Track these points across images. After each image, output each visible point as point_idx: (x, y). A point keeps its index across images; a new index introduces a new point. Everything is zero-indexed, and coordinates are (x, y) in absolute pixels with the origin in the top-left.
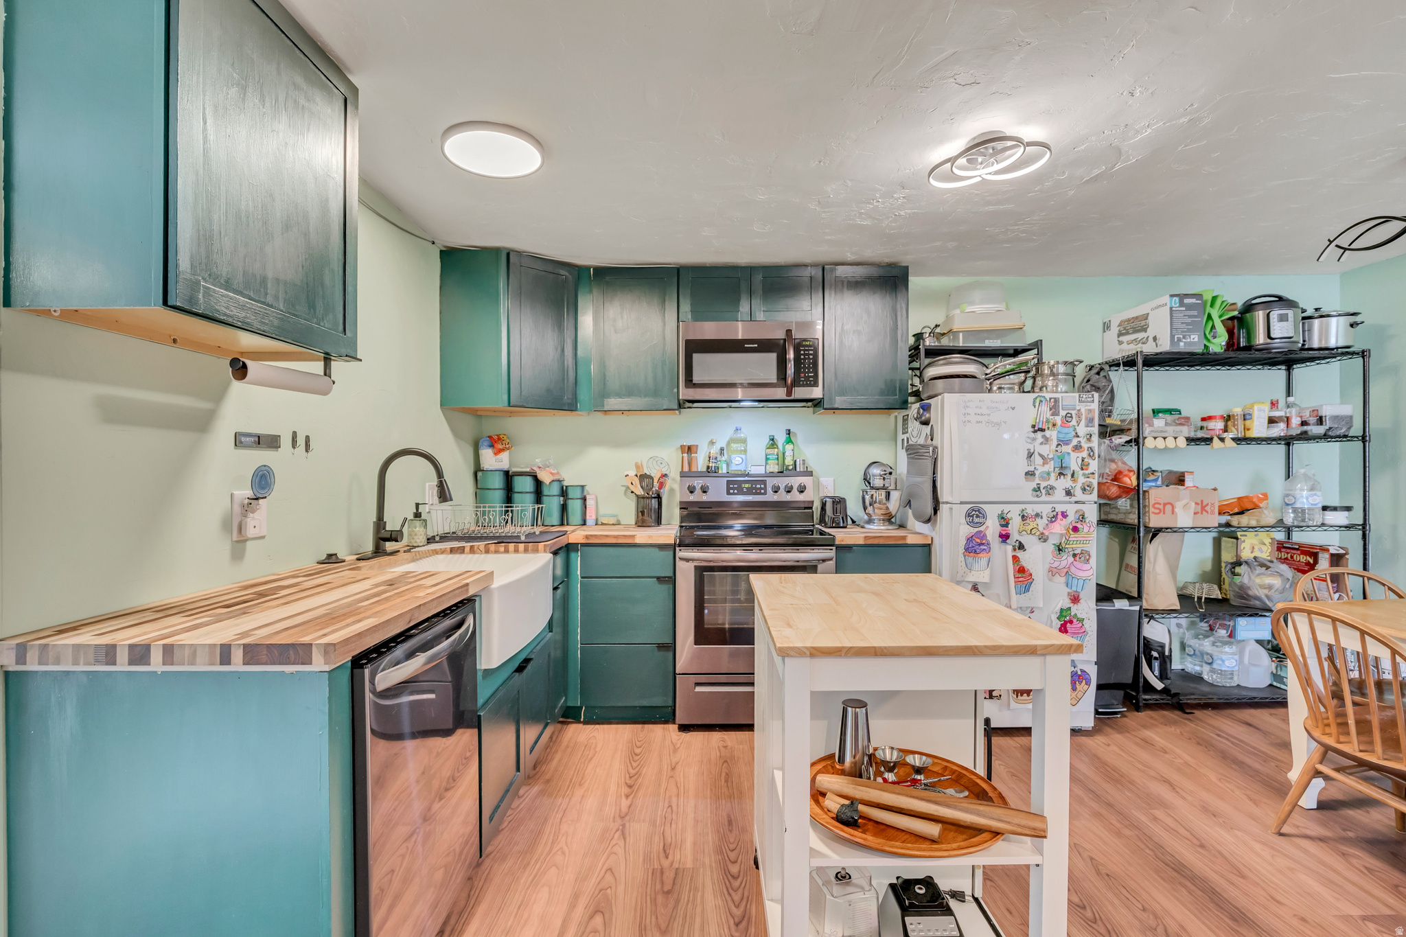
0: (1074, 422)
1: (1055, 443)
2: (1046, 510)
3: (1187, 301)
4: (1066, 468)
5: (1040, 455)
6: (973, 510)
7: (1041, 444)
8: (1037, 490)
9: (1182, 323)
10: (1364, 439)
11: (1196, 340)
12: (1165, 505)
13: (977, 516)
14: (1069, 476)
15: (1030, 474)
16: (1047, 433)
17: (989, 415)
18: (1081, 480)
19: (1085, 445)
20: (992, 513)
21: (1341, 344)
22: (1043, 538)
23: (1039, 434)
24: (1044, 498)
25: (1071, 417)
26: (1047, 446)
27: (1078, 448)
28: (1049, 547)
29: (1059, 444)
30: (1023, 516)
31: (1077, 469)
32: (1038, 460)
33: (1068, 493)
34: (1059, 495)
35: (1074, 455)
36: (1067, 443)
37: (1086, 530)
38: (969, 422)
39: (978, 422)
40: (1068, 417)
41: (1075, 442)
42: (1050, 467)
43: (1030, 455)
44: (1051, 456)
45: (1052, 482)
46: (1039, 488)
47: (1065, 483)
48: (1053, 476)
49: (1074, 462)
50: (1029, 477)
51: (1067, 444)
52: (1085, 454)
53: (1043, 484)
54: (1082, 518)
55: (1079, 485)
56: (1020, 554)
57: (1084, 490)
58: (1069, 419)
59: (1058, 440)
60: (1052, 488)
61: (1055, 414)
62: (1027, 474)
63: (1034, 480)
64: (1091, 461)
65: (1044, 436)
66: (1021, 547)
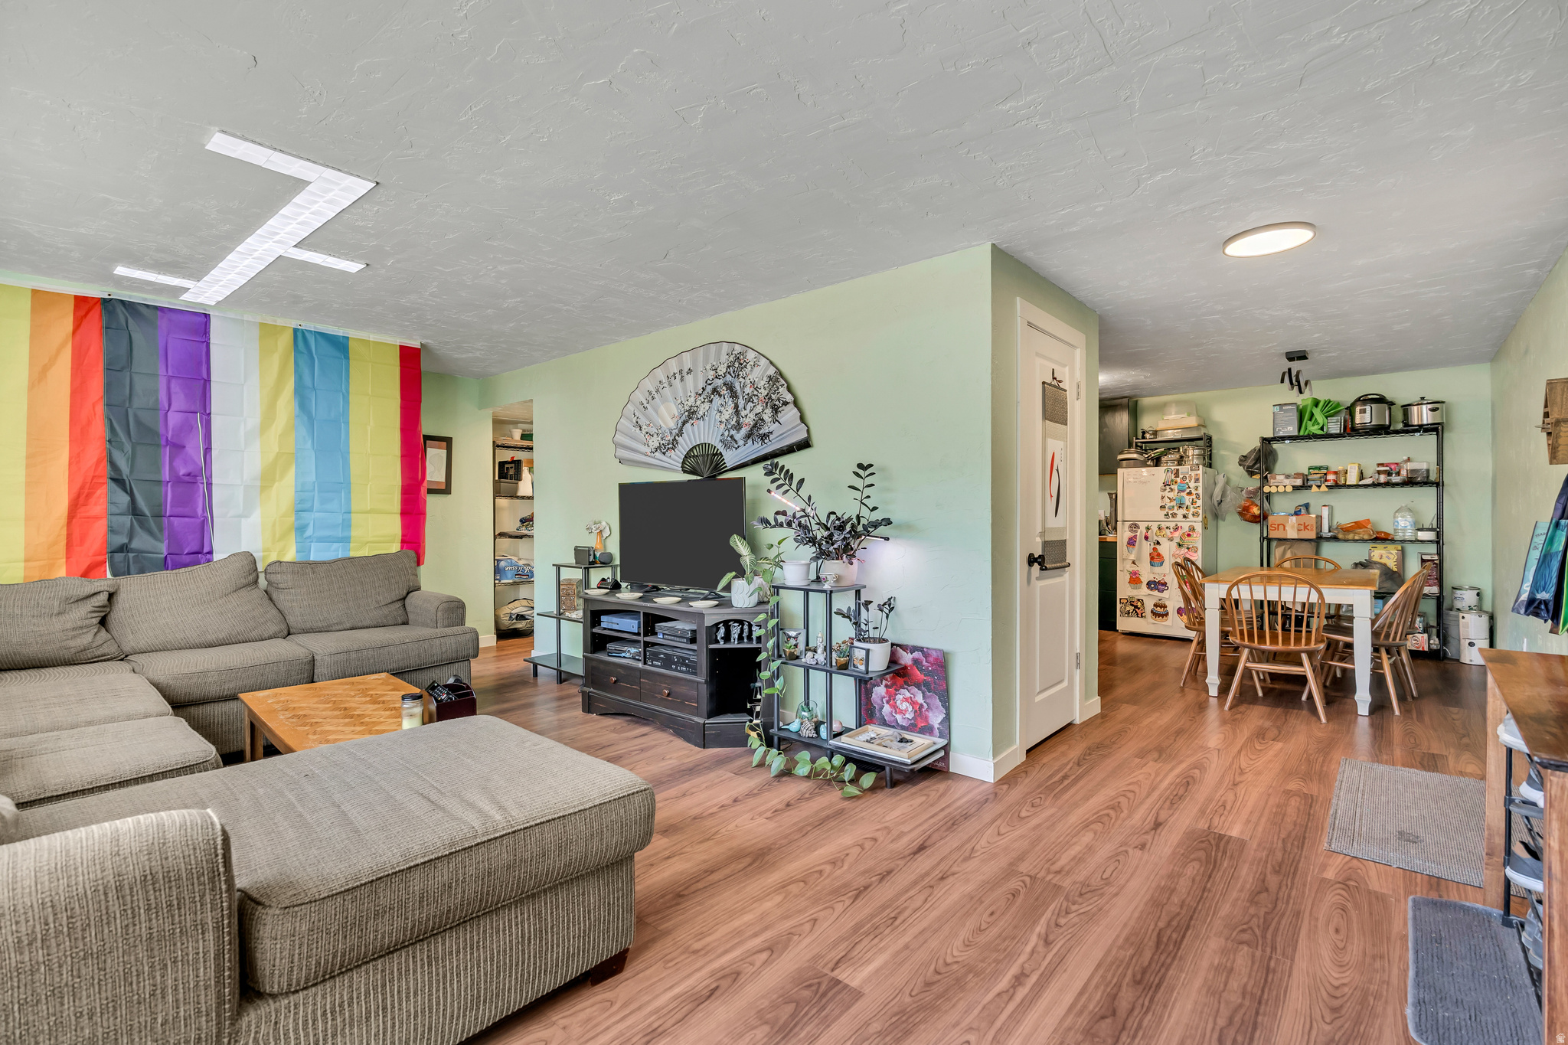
0: (1187, 481)
1: (1177, 491)
2: (1172, 525)
4: (1183, 504)
5: (1168, 497)
6: (1133, 525)
7: (1169, 492)
12: (1279, 525)
13: (1135, 527)
14: (1185, 507)
15: (1162, 507)
16: (1172, 486)
18: (1192, 510)
19: (1194, 492)
20: (1143, 526)
22: (1171, 539)
23: (1168, 487)
24: (1171, 519)
25: (1186, 478)
26: (1172, 493)
27: (1190, 493)
28: (1174, 544)
29: (1179, 492)
30: (1159, 528)
31: (1189, 504)
32: (1168, 500)
33: (1185, 517)
34: (1180, 517)
35: (1187, 498)
36: (1183, 491)
39: (1135, 482)
40: (1184, 478)
41: (1188, 490)
42: (1174, 503)
43: (1163, 498)
44: (1174, 498)
45: (1175, 511)
46: (1168, 514)
47: (1183, 511)
48: (1176, 508)
49: (1188, 500)
52: (1194, 497)
53: (1170, 512)
54: (1192, 529)
55: (1191, 513)
56: (1157, 547)
57: (1193, 515)
59: (1179, 490)
60: (1175, 514)
61: (1177, 476)
63: (1165, 510)
64: (1198, 500)
65: (1170, 488)
66: (1158, 543)
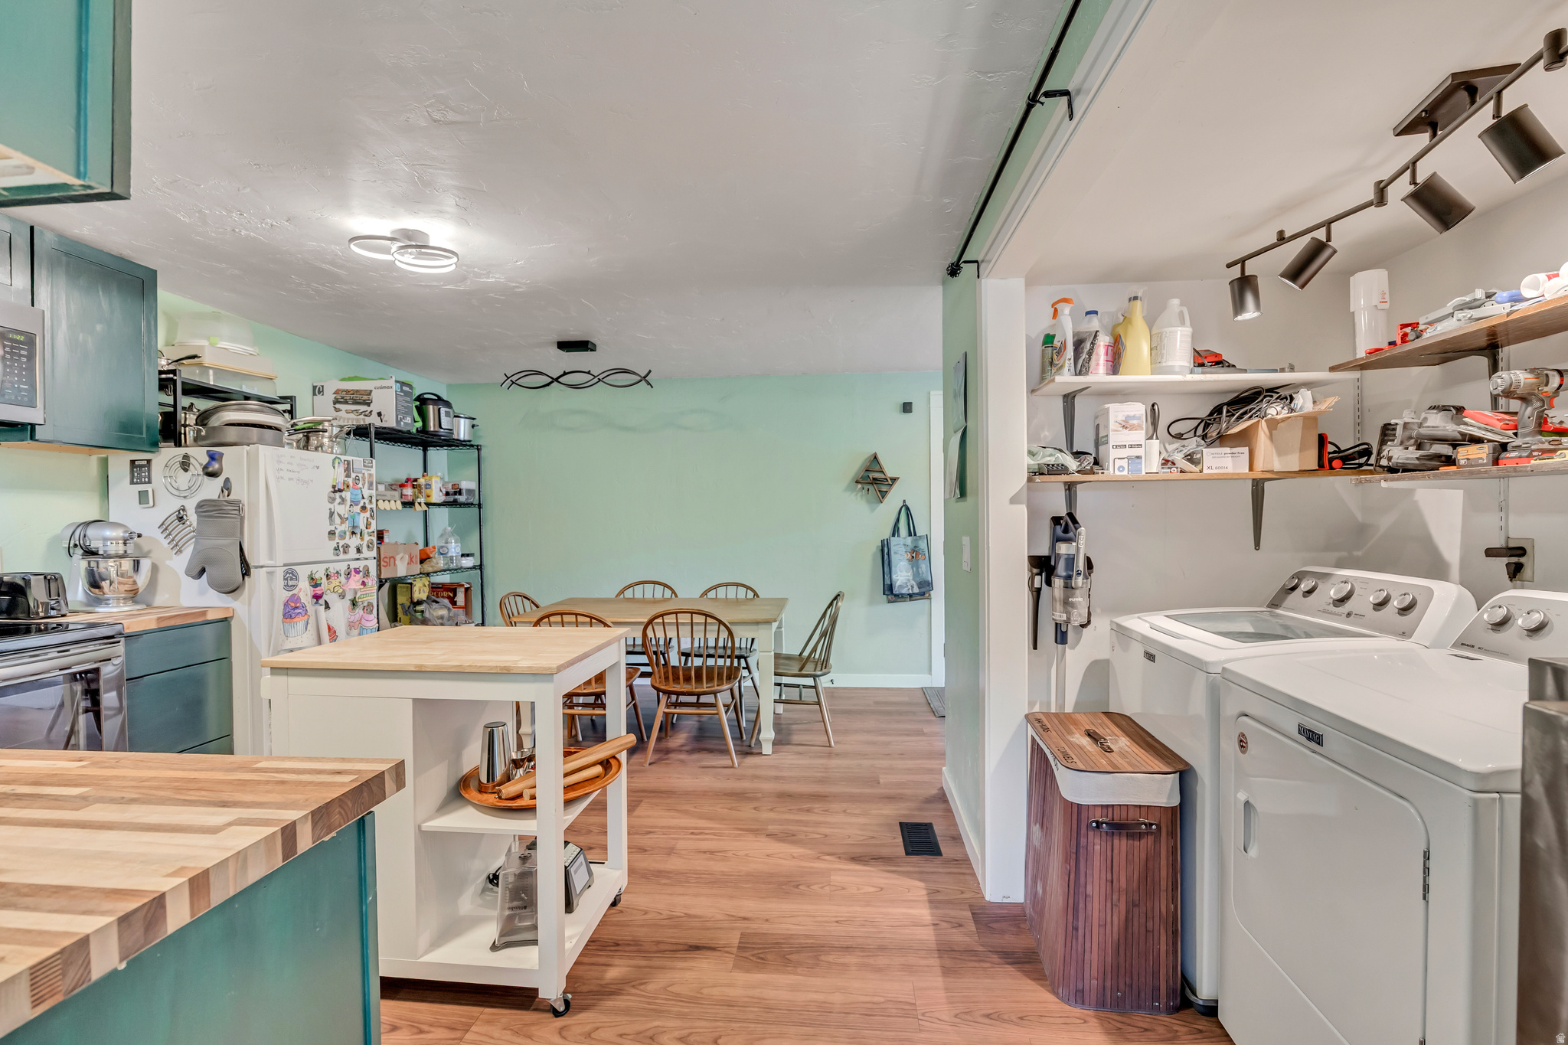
0: (360, 485)
1: (349, 503)
2: (343, 568)
3: (405, 388)
4: (356, 527)
5: (339, 515)
6: (287, 573)
7: (339, 504)
8: (337, 549)
9: (403, 406)
10: (480, 506)
11: (410, 422)
12: (390, 558)
13: (291, 579)
14: (359, 534)
15: (332, 533)
16: (343, 494)
17: (299, 472)
18: (367, 538)
19: (368, 506)
20: (303, 572)
21: (467, 438)
22: (342, 596)
23: (338, 495)
24: (342, 556)
25: (359, 480)
26: (343, 506)
27: (364, 508)
28: (347, 603)
29: (351, 505)
30: (327, 575)
31: (364, 528)
32: (337, 520)
33: (359, 551)
34: (352, 552)
35: (361, 515)
37: (370, 584)
38: (282, 478)
39: (290, 479)
40: (357, 479)
41: (362, 503)
42: (346, 527)
43: (332, 514)
44: (346, 516)
45: (347, 541)
46: (338, 546)
47: (354, 541)
48: (348, 535)
49: (361, 522)
50: (331, 535)
51: (357, 505)
52: (368, 514)
53: (341, 543)
54: (367, 573)
55: (365, 542)
56: (325, 613)
57: (368, 547)
58: (357, 481)
59: (352, 501)
60: (347, 546)
61: (348, 476)
62: (330, 533)
63: (334, 540)
64: (372, 521)
65: (341, 497)
66: (327, 606)
